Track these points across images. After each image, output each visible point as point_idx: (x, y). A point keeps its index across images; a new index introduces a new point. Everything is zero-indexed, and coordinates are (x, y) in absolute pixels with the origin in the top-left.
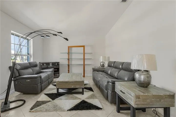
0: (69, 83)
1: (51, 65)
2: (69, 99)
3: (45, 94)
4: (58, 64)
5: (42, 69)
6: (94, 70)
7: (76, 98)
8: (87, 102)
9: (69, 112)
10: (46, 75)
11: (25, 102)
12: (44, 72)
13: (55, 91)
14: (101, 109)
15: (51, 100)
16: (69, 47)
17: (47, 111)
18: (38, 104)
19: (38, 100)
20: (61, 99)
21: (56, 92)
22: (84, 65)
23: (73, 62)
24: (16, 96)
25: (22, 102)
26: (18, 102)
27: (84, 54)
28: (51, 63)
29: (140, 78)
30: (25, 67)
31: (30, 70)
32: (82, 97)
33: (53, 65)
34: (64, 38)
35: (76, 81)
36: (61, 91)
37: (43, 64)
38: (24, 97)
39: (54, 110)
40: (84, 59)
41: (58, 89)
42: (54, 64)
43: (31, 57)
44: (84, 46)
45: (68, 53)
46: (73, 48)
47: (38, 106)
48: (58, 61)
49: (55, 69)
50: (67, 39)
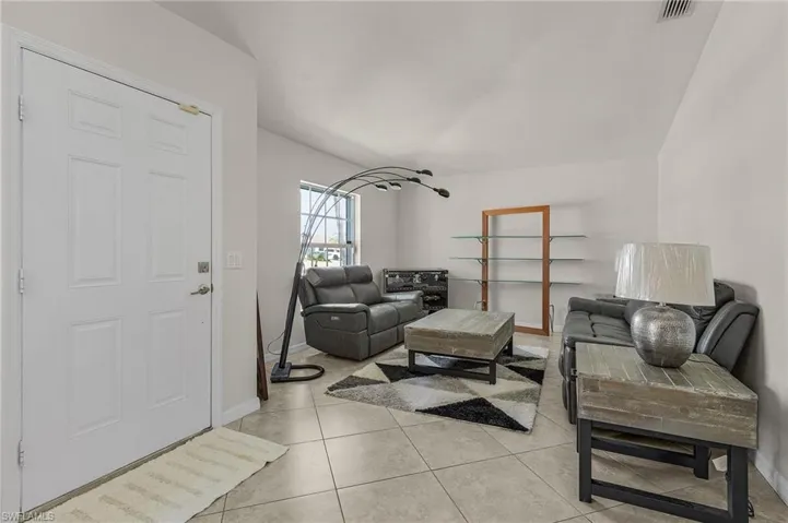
0: (443, 337)
1: (417, 279)
2: (439, 388)
3: (379, 365)
4: (443, 276)
5: (389, 292)
6: (577, 306)
7: (463, 388)
8: (489, 405)
9: (420, 416)
10: (393, 308)
11: (323, 372)
12: (389, 301)
13: (404, 362)
14: (524, 430)
15: (386, 379)
16: (485, 216)
17: (363, 399)
18: (352, 382)
19: (354, 375)
20: (414, 384)
21: (407, 365)
22: (546, 285)
23: (506, 274)
24: (309, 359)
25: (317, 372)
26: (308, 370)
27: (547, 239)
28: (417, 272)
29: (645, 330)
30: (332, 281)
31: (347, 291)
32: (481, 390)
33: (423, 280)
34: (435, 190)
35: (465, 334)
36: (423, 361)
37: (392, 274)
38: (323, 362)
39: (383, 403)
40: (547, 262)
41: (412, 354)
42: (427, 276)
43: (356, 250)
44: (545, 209)
45: (484, 238)
46: (503, 218)
47: (349, 386)
48: (444, 268)
49: (427, 293)
50: (444, 193)
